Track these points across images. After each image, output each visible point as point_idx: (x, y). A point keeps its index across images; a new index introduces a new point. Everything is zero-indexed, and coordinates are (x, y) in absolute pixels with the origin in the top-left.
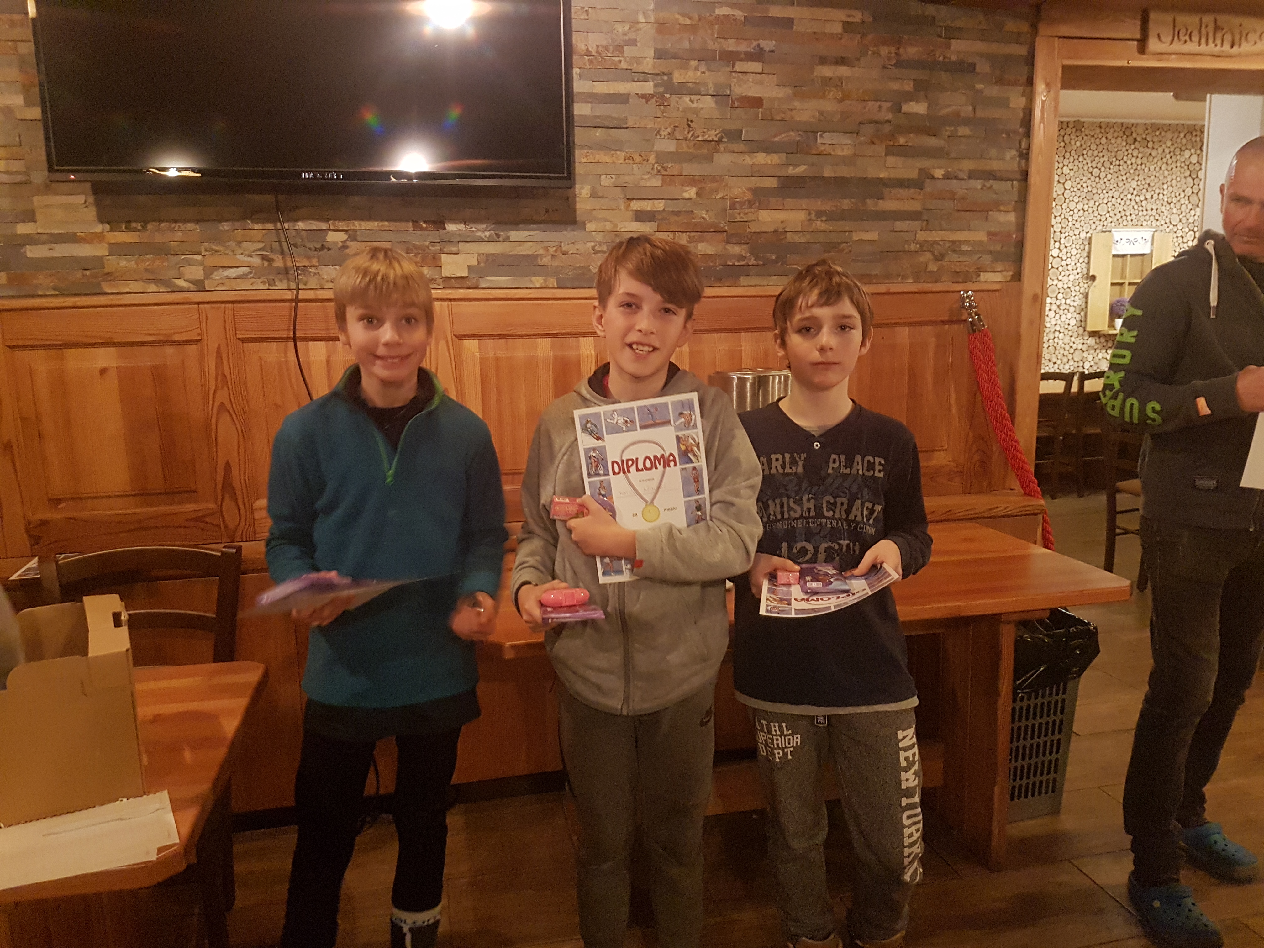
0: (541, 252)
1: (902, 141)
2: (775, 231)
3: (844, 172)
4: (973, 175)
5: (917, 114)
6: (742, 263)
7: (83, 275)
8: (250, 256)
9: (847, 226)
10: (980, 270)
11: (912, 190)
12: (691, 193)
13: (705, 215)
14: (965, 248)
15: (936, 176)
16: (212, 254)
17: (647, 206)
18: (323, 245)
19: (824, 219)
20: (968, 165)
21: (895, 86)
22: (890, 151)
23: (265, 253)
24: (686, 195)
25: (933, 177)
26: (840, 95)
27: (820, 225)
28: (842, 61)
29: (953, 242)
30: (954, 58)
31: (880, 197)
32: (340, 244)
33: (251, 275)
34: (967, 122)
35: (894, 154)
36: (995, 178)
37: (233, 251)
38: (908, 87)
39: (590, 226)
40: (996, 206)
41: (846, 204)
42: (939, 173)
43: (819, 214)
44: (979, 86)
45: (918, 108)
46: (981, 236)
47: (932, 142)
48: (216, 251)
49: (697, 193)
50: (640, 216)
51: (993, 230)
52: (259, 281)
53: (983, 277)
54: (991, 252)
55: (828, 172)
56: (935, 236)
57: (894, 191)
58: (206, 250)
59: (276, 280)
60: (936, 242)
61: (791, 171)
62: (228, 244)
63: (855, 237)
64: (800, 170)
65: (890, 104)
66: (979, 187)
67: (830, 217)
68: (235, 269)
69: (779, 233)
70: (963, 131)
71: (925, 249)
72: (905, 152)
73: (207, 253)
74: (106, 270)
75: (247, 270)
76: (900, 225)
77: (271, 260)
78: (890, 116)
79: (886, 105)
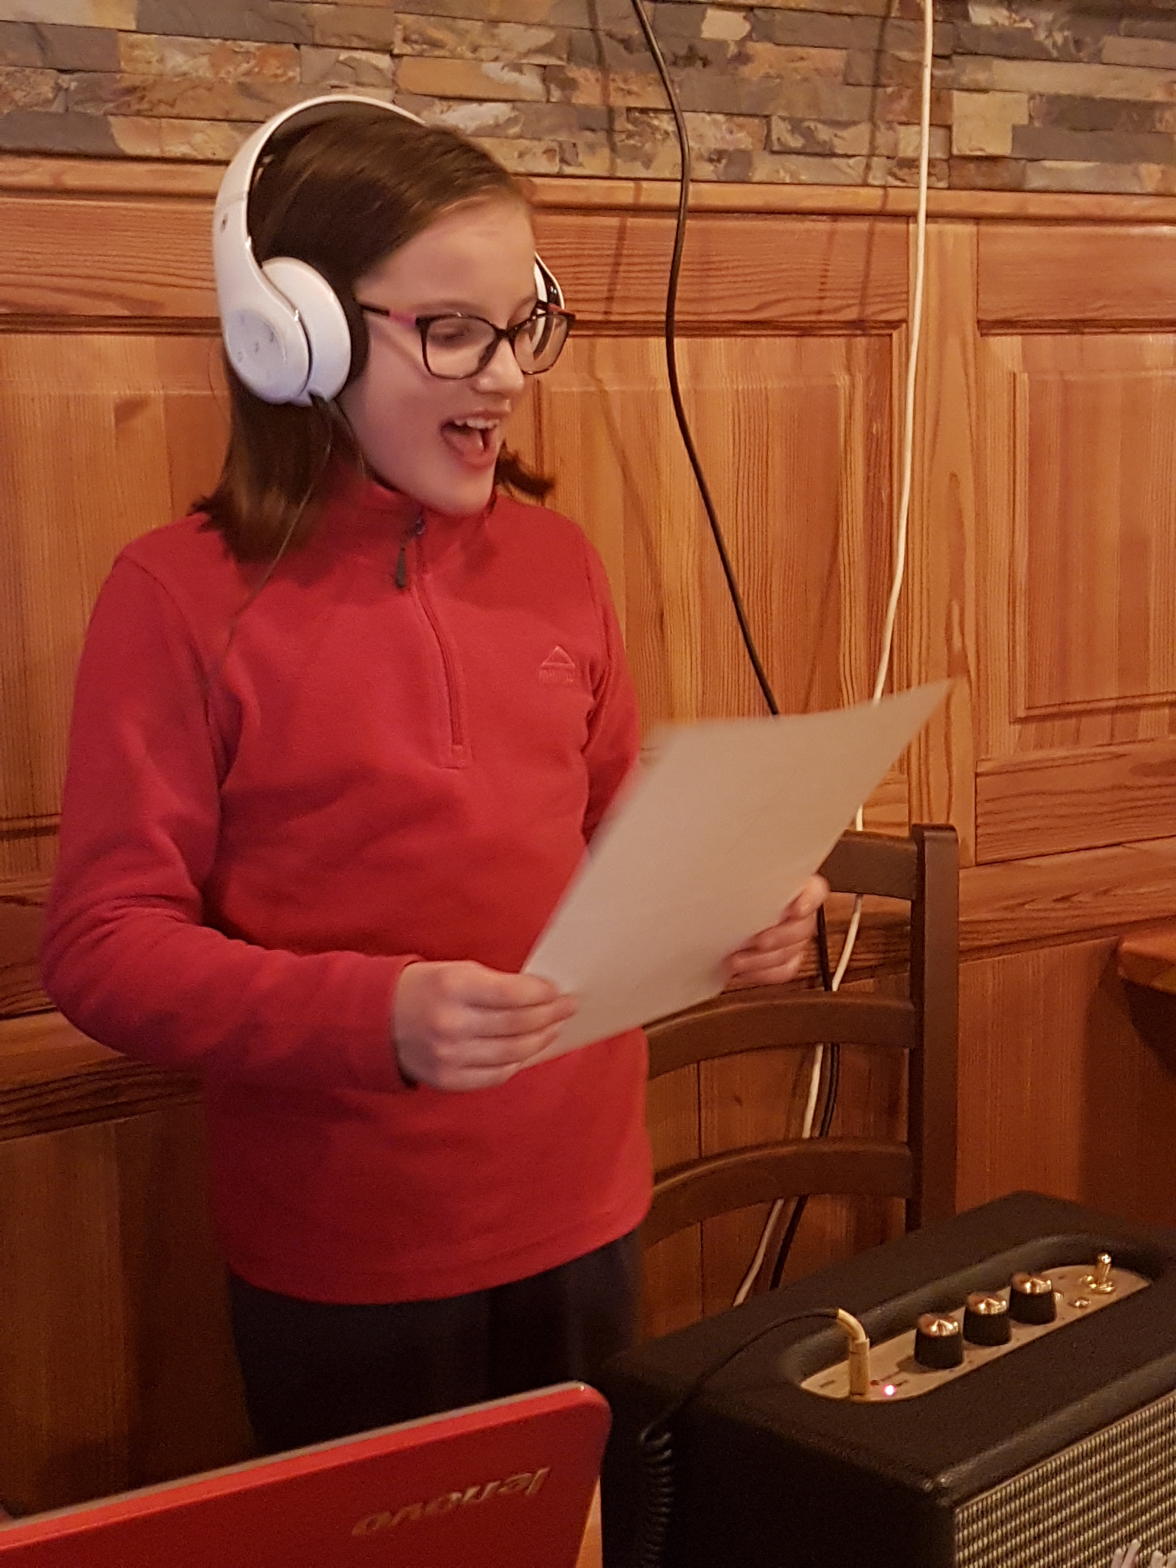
7: (58, 88)
8: (518, 68)
16: (420, 55)
18: (691, 48)
23: (553, 61)
32: (733, 49)
33: (514, 130)
37: (475, 49)
48: (435, 44)
52: (539, 147)
58: (405, 40)
59: (581, 148)
62: (462, 24)
68: (475, 105)
73: (407, 49)
74: (127, 81)
75: (502, 110)
77: (569, 85)
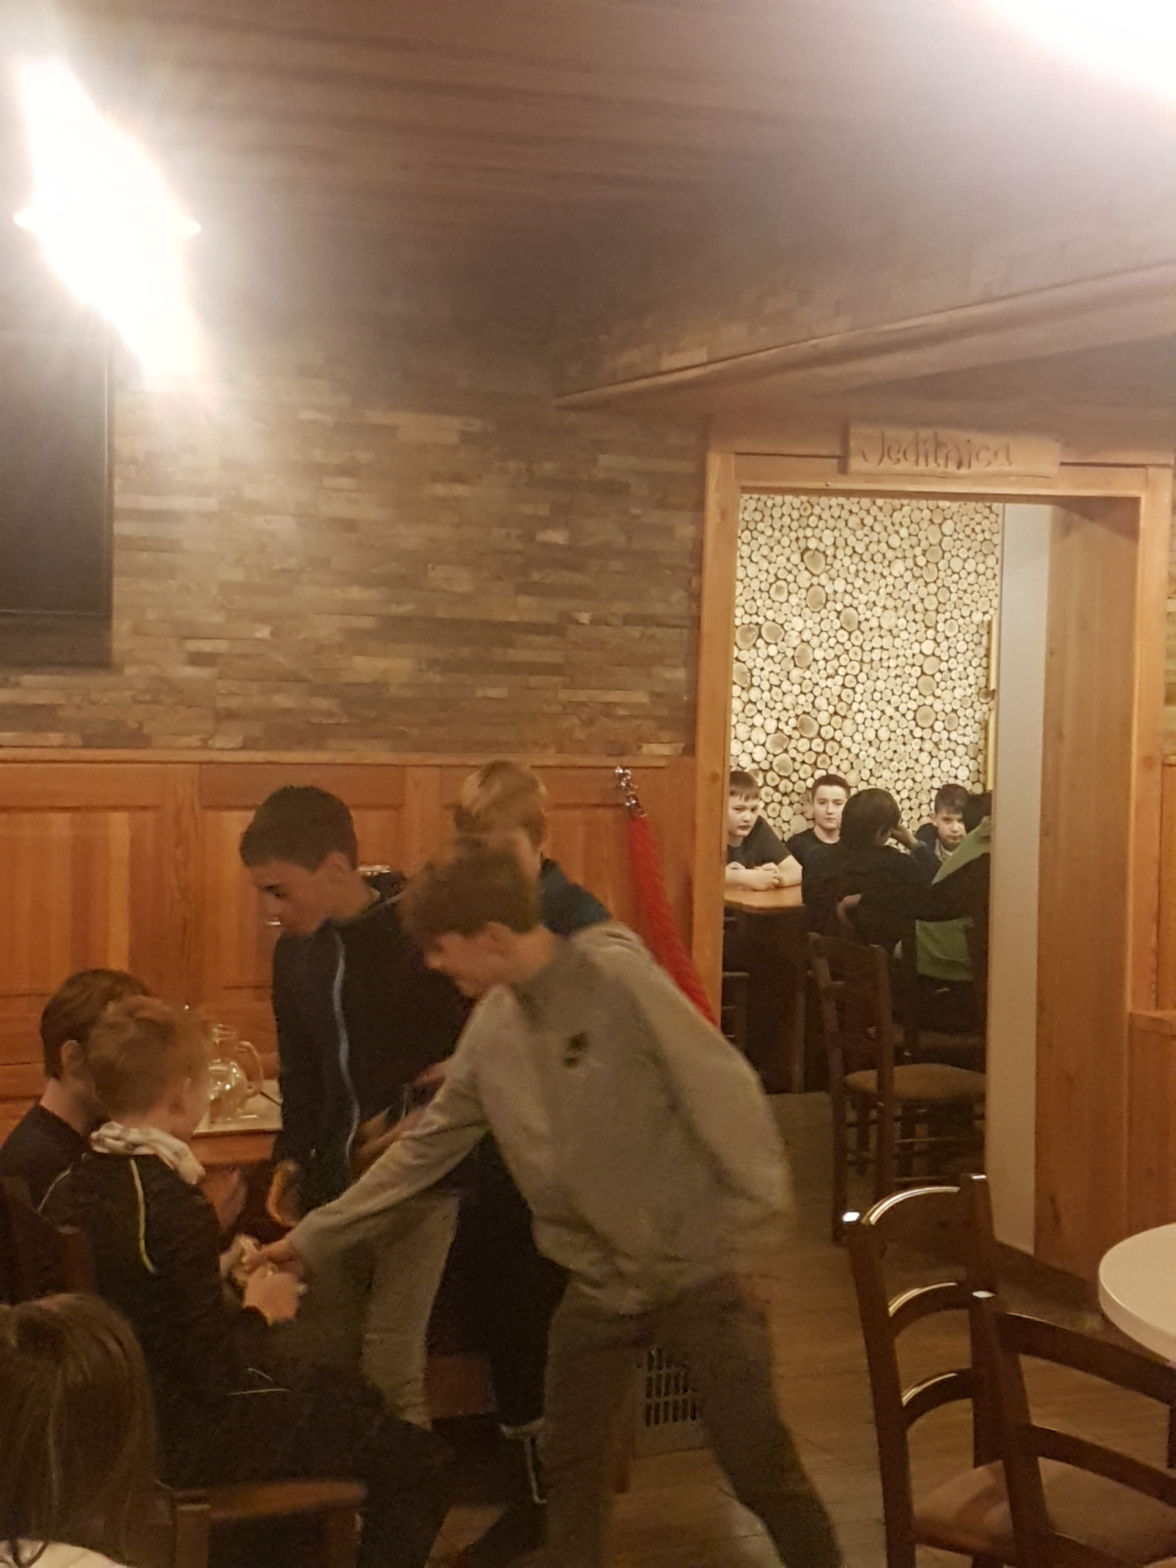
0: (62, 701)
1: (536, 577)
2: (375, 684)
3: (462, 612)
4: (628, 620)
5: (556, 545)
6: (331, 721)
9: (468, 679)
10: (642, 740)
11: (551, 638)
12: (264, 632)
13: (283, 660)
14: (621, 712)
15: (582, 621)
17: (206, 646)
19: (438, 669)
20: (621, 608)
21: (528, 509)
22: (523, 589)
24: (258, 635)
25: (577, 622)
26: (457, 519)
27: (434, 677)
28: (458, 478)
29: (607, 704)
30: (602, 475)
31: (510, 645)
34: (620, 554)
35: (527, 593)
36: (659, 624)
38: (543, 510)
39: (129, 671)
40: (659, 659)
41: (466, 652)
42: (585, 617)
43: (433, 663)
44: (636, 511)
45: (557, 537)
46: (642, 697)
47: (577, 578)
49: (273, 634)
50: (197, 659)
51: (658, 689)
53: (646, 748)
54: (656, 718)
55: (441, 613)
56: (583, 696)
57: (528, 638)
60: (583, 704)
61: (395, 609)
63: (480, 693)
64: (405, 609)
65: (520, 531)
66: (638, 635)
67: (447, 667)
69: (379, 686)
70: (616, 565)
71: (569, 711)
72: (540, 590)
76: (534, 680)
78: (520, 546)
79: (515, 532)
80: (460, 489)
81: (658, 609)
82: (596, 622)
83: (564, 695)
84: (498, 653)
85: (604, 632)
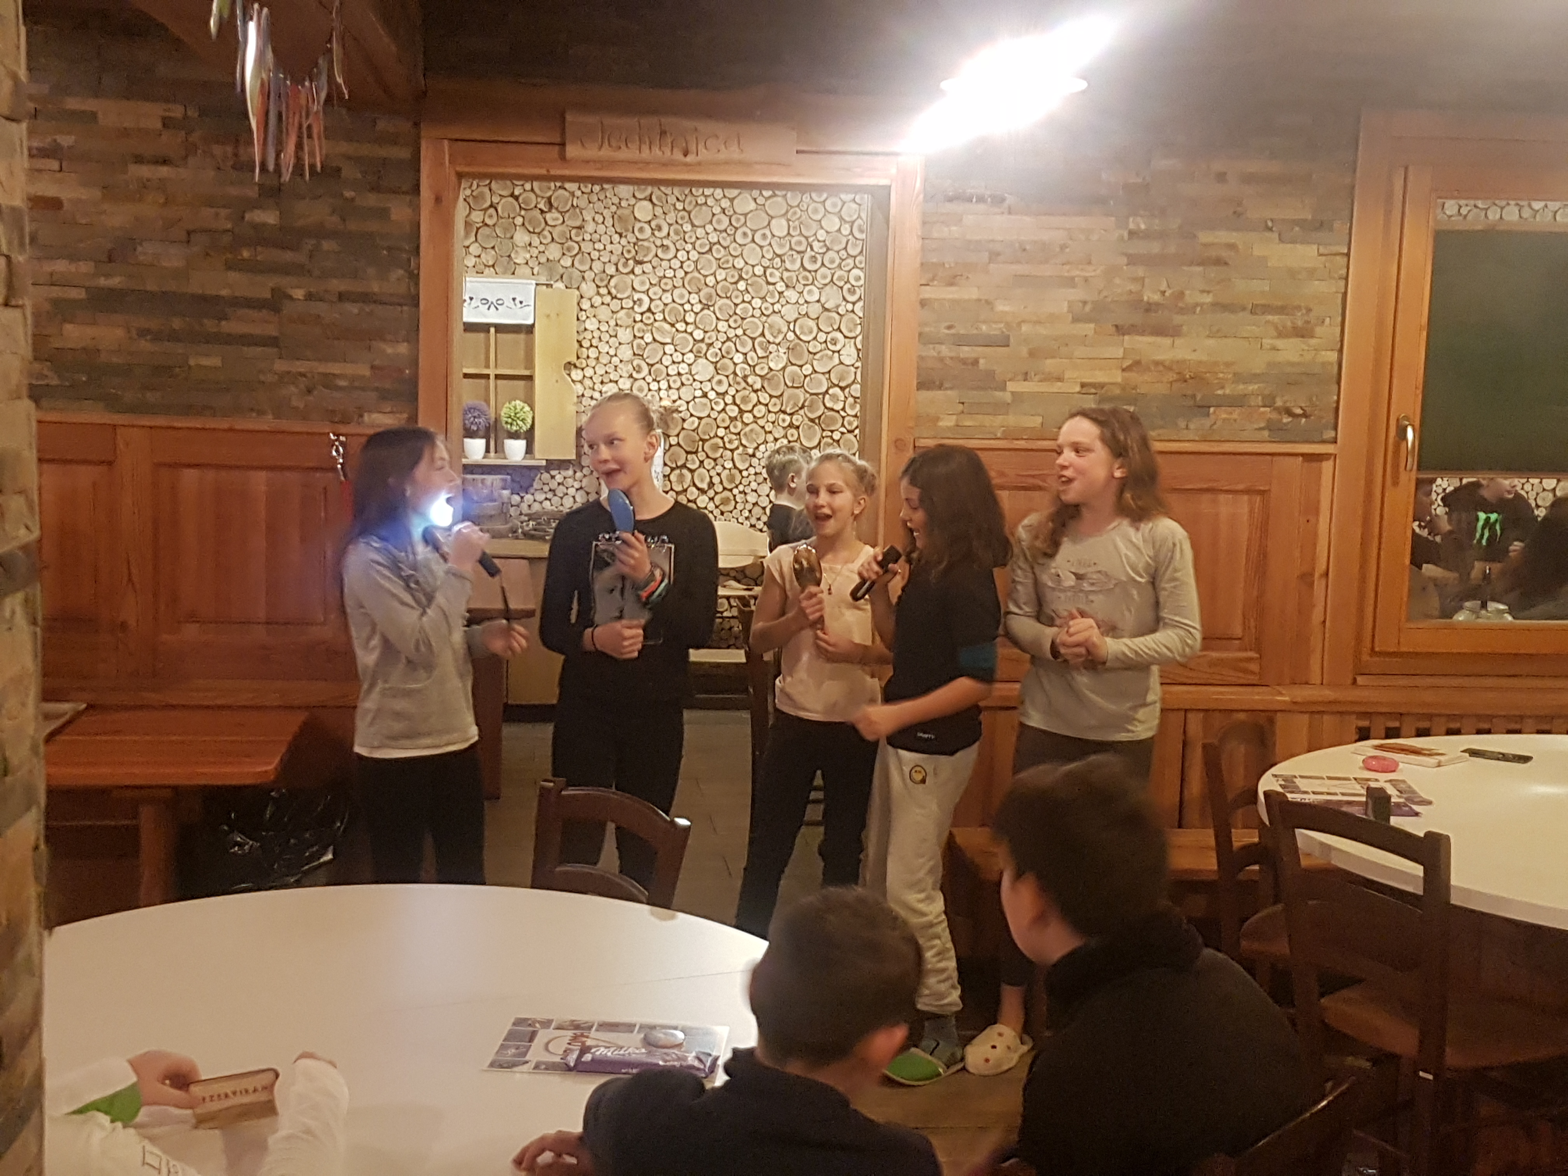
1: (246, 254)
2: (85, 349)
3: (171, 286)
4: (345, 297)
5: (264, 225)
9: (179, 348)
10: (363, 409)
11: (265, 312)
14: (342, 383)
15: (295, 296)
19: (149, 337)
20: (337, 285)
21: (235, 191)
22: (230, 266)
25: (290, 298)
26: (162, 201)
27: (145, 345)
28: (163, 161)
29: (326, 375)
31: (225, 318)
34: (333, 235)
35: (237, 269)
36: (377, 302)
38: (251, 192)
40: (380, 335)
41: (177, 323)
42: (299, 294)
43: (144, 332)
44: (349, 194)
45: (269, 217)
46: (364, 371)
47: (288, 256)
51: (379, 363)
53: (367, 418)
54: (377, 389)
55: (151, 286)
56: (301, 366)
57: (242, 312)
60: (303, 375)
61: (102, 282)
63: (192, 362)
64: (115, 282)
65: (228, 211)
66: (355, 312)
67: (157, 337)
69: (90, 352)
70: (327, 245)
71: (286, 380)
72: (252, 268)
76: (250, 351)
78: (229, 226)
79: (224, 212)
80: (164, 171)
81: (375, 287)
82: (310, 297)
83: (281, 366)
84: (210, 325)
85: (319, 308)
